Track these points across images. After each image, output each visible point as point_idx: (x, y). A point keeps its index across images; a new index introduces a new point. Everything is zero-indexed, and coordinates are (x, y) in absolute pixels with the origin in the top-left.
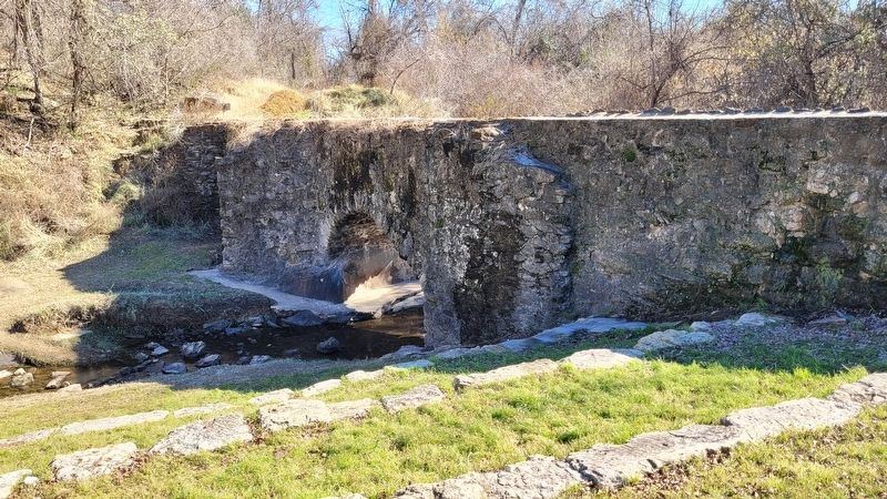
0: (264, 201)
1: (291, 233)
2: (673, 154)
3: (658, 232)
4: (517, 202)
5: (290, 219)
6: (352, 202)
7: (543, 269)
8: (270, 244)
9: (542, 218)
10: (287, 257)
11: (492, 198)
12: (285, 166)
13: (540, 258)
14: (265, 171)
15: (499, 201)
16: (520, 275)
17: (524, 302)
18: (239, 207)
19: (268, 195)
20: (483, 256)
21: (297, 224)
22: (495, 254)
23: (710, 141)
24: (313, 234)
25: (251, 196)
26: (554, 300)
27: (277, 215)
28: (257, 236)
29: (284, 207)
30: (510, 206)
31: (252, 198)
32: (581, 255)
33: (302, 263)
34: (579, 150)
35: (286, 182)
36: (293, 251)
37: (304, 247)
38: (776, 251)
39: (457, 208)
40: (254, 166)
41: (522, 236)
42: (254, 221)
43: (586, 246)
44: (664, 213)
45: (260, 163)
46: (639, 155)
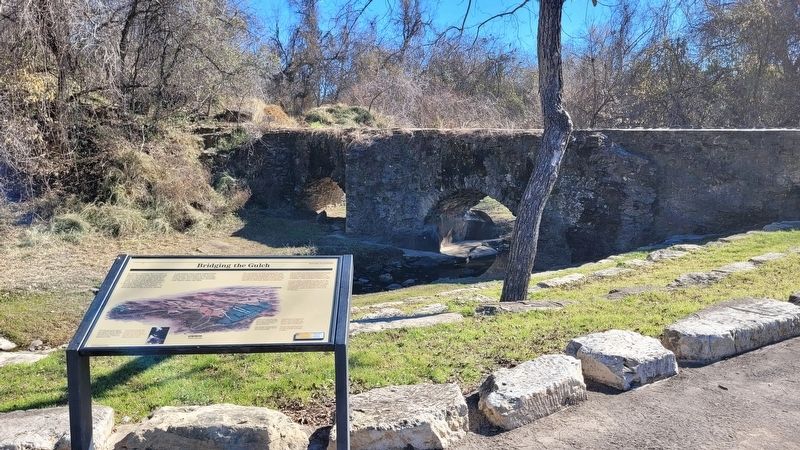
0: (380, 184)
1: (399, 206)
2: (727, 148)
3: (715, 188)
4: (622, 176)
5: (398, 197)
6: (463, 183)
7: (637, 213)
8: (383, 215)
9: (639, 184)
10: (393, 225)
11: (605, 173)
12: (397, 160)
13: (636, 206)
14: (382, 165)
15: (610, 175)
16: (622, 217)
17: (624, 233)
18: (362, 189)
19: (383, 180)
20: (597, 208)
21: (403, 200)
22: (605, 206)
23: (750, 141)
24: (415, 208)
25: (371, 182)
26: (644, 230)
27: (389, 194)
28: (374, 209)
29: (394, 188)
30: (617, 178)
31: (371, 183)
32: (661, 204)
33: (405, 228)
34: (661, 147)
35: (397, 172)
36: (399, 219)
37: (408, 216)
38: (787, 192)
39: (573, 182)
40: (375, 161)
41: (625, 195)
42: (371, 199)
43: (664, 198)
44: (721, 178)
45: (379, 158)
46: (704, 149)
